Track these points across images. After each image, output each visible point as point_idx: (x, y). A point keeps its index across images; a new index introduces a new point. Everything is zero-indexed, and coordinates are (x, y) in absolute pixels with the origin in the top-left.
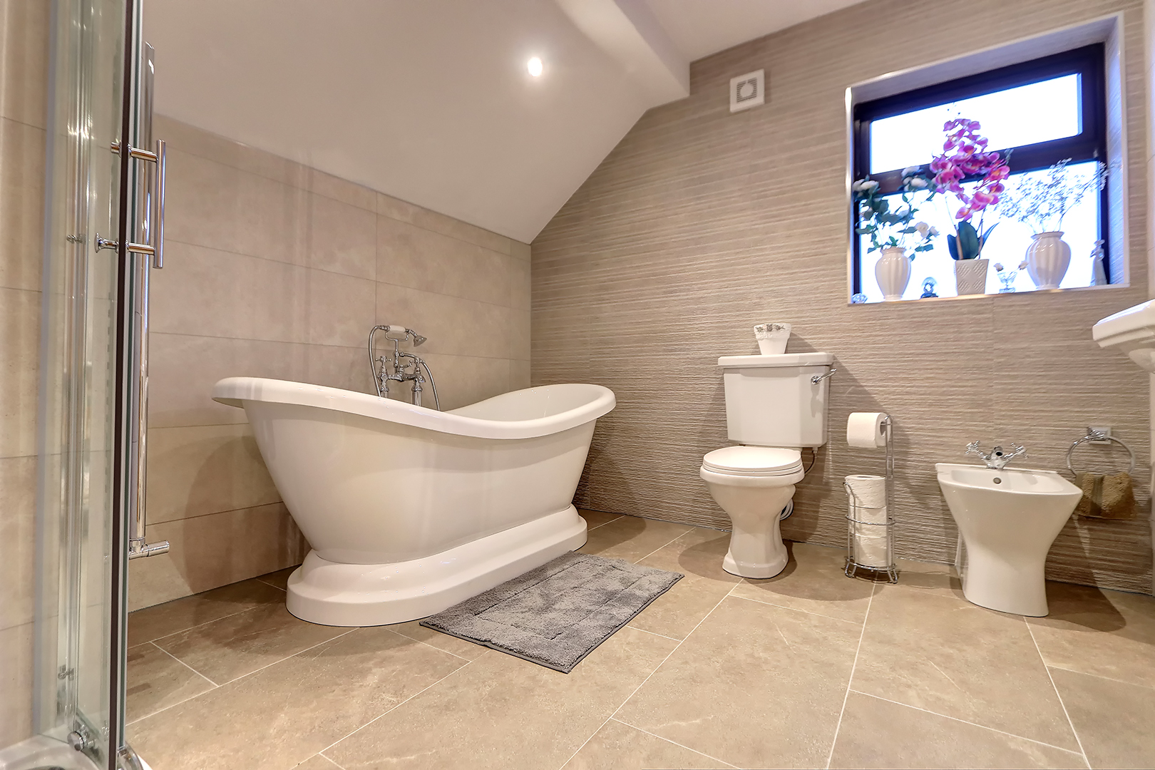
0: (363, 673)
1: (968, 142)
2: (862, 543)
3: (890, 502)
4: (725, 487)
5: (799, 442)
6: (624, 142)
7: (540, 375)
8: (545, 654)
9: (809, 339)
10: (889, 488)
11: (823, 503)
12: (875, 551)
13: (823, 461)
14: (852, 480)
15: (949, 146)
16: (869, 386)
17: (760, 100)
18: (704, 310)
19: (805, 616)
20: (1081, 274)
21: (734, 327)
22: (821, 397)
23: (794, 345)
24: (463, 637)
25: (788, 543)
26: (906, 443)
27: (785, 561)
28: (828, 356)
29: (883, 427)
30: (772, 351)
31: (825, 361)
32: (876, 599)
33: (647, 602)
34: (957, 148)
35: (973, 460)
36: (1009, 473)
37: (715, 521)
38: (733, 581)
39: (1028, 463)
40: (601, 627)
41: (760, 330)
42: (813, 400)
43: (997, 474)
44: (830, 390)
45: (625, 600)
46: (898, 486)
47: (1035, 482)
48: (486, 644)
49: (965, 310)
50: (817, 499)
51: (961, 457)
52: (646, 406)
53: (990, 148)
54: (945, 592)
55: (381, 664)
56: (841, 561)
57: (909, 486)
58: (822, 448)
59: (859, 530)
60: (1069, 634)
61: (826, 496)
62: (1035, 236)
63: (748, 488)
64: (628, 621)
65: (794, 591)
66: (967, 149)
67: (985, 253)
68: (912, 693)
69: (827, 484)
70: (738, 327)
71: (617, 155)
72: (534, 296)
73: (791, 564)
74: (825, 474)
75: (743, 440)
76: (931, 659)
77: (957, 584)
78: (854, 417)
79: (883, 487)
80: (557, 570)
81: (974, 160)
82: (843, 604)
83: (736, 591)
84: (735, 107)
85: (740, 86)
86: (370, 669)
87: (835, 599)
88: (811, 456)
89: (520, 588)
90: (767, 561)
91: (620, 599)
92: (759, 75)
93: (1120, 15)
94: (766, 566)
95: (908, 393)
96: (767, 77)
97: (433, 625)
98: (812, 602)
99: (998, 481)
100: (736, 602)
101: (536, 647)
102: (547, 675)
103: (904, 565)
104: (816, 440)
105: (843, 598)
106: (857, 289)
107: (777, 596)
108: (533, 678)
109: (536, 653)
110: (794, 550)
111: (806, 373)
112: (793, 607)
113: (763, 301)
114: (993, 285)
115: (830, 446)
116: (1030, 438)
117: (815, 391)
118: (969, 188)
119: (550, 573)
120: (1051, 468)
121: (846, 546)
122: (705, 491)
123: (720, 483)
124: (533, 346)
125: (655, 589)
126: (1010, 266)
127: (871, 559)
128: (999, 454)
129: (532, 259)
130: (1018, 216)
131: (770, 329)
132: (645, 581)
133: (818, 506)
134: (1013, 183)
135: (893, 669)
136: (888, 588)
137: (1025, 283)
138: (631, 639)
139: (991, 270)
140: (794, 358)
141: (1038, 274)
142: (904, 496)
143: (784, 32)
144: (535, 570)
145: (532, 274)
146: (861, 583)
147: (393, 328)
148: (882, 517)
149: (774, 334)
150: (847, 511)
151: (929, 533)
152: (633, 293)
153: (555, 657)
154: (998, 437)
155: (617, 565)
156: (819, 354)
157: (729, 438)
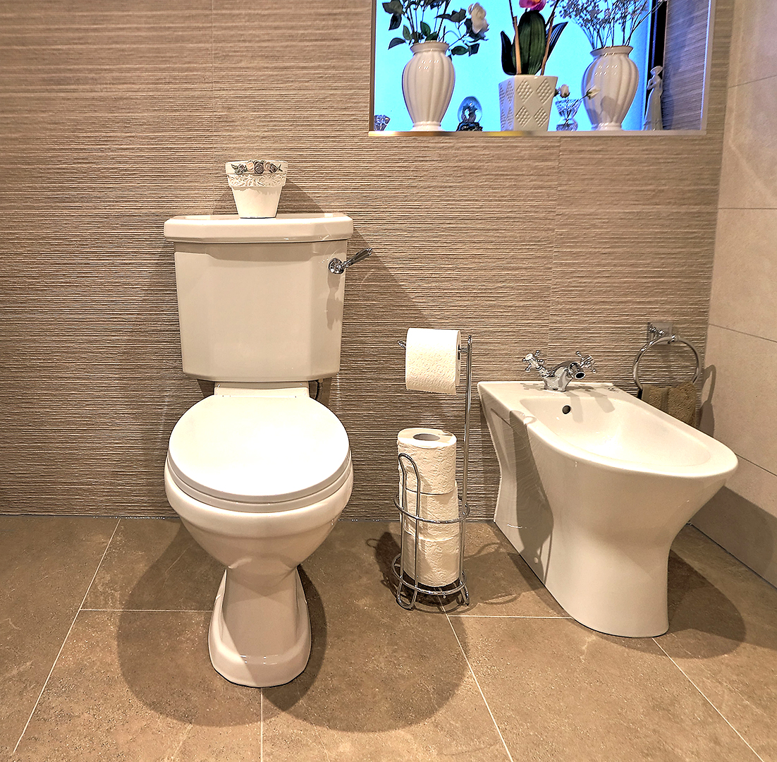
9: (309, 187)
16: (395, 268)
22: (340, 295)
30: (255, 211)
41: (241, 171)
42: (330, 299)
49: (526, 153)
79: (452, 461)
111: (321, 253)
113: (234, 115)
131: (258, 170)
140: (299, 225)
149: (266, 180)
156: (328, 218)
157: (189, 368)
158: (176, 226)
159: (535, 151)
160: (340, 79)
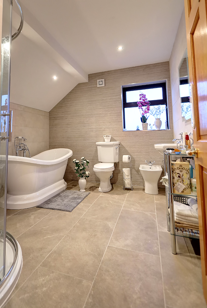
0: (30, 216)
1: (144, 99)
2: (126, 183)
3: (131, 174)
4: (99, 172)
5: (113, 161)
6: (73, 90)
7: (52, 146)
8: (66, 209)
9: (115, 138)
10: (131, 171)
11: (119, 174)
12: (128, 184)
13: (119, 165)
14: (124, 169)
15: (140, 99)
16: (127, 149)
17: (103, 85)
18: (92, 131)
19: (115, 198)
20: (164, 127)
21: (99, 135)
22: (118, 151)
23: (112, 140)
24: (47, 208)
25: (112, 184)
26: (134, 161)
27: (111, 188)
28: (119, 142)
29: (129, 158)
30: (107, 141)
31: (118, 144)
32: (128, 194)
33: (84, 199)
34: (142, 100)
35: (146, 164)
36: (152, 166)
37: (96, 180)
38: (100, 193)
39: (155, 164)
40: (76, 204)
41: (105, 136)
42: (116, 152)
43: (150, 167)
44: (119, 150)
45: (79, 198)
46: (133, 170)
47: (156, 168)
48: (52, 209)
49: (144, 133)
50: (118, 174)
51: (145, 163)
52: (79, 153)
53: (148, 100)
54: (141, 191)
55: (32, 214)
56: (123, 187)
57: (135, 170)
58: (118, 162)
59: (125, 180)
60: (160, 197)
61: (119, 173)
62: (156, 119)
63: (103, 172)
64: (81, 202)
65: (113, 194)
66: (144, 100)
67: (147, 121)
68: (132, 208)
69: (120, 170)
70: (100, 135)
71: (71, 93)
72: (50, 125)
73: (113, 188)
74: (119, 168)
75: (102, 161)
76: (136, 203)
77: (144, 190)
78: (124, 156)
80: (63, 194)
81: (145, 103)
82: (122, 195)
83: (101, 195)
84: (98, 86)
85: (99, 82)
86: (31, 216)
87: (121, 194)
88: (116, 165)
89: (56, 198)
90: (108, 188)
91: (78, 198)
92: (103, 80)
93: (167, 80)
94: (107, 189)
95: (135, 150)
96: (105, 80)
97: (39, 207)
98: (116, 195)
99: (150, 168)
100: (101, 197)
101: (64, 208)
102: (67, 213)
103: (134, 187)
104: (117, 161)
105: (122, 194)
106: (124, 128)
107: (110, 195)
108: (65, 213)
109: (64, 209)
110: (113, 186)
111: (114, 146)
112: (113, 197)
113: (105, 129)
114: (149, 128)
115: (120, 162)
116: (156, 159)
117: (116, 150)
118: (144, 108)
119: (61, 195)
120: (160, 165)
121: (123, 184)
122: (94, 173)
123: (98, 172)
124: (50, 138)
125: (85, 196)
126: (152, 125)
127: (128, 186)
128: (150, 163)
129: (50, 116)
130: (153, 114)
131: (107, 136)
132: (82, 195)
133: (118, 175)
134: (152, 107)
135: (130, 205)
136: (131, 191)
137: (154, 128)
138: (82, 205)
139: (148, 125)
140: (112, 143)
141: (157, 126)
142: (134, 172)
143: (108, 71)
144: (58, 194)
145: (49, 120)
146: (126, 191)
147: (19, 137)
148: (130, 177)
149: (108, 137)
150: (123, 176)
151: (139, 180)
152: (76, 126)
153: (68, 210)
154: (151, 159)
155: (76, 192)
156: (117, 142)
157: (99, 161)
158: (97, 143)
159: (145, 133)
160: (118, 125)
